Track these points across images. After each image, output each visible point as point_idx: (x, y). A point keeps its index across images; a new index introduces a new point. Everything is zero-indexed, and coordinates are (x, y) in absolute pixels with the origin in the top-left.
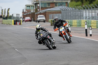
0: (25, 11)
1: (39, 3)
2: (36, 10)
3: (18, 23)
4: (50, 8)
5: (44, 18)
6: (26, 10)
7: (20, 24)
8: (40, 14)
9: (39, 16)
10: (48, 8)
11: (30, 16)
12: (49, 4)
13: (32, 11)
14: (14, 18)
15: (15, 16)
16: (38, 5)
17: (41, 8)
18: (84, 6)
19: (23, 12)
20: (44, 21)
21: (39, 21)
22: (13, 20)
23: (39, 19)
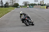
3: (48, 8)
15: (47, 4)
22: (46, 6)
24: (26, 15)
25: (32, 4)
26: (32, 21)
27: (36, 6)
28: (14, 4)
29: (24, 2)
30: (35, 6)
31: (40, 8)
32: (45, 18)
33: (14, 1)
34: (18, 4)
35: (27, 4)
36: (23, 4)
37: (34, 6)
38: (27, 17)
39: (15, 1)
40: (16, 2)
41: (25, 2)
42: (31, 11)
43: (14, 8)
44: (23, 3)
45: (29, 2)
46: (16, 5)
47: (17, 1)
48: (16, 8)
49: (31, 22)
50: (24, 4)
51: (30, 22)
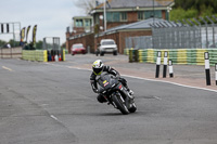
0: (71, 31)
1: (102, 13)
2: (97, 29)
3: (56, 57)
4: (127, 23)
5: (114, 46)
6: (74, 28)
7: (62, 60)
8: (106, 37)
9: (102, 41)
10: (122, 23)
11: (84, 41)
12: (124, 14)
13: (87, 31)
14: (48, 46)
15: (50, 41)
16: (101, 17)
17: (108, 23)
18: (202, 18)
20: (115, 53)
21: (103, 54)
22: (45, 52)
23: (102, 47)
27: (4, 51)
31: (22, 59)
32: (44, 102)
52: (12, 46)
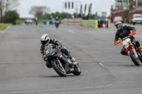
0: (114, 8)
2: (131, 7)
3: (104, 25)
6: (116, 6)
7: (107, 27)
8: (137, 12)
9: (134, 15)
11: (122, 15)
13: (125, 8)
14: (98, 18)
17: (139, 4)
19: (112, 10)
21: (134, 23)
22: (97, 21)
23: (134, 19)
24: (58, 45)
25: (57, 13)
26: (74, 63)
27: (70, 20)
28: (6, 12)
29: (34, 7)
30: (65, 20)
31: (81, 25)
33: (5, 5)
34: (16, 13)
35: (44, 14)
36: (30, 13)
37: (62, 21)
38: (61, 50)
39: (7, 5)
40: (12, 8)
41: (37, 8)
42: (54, 33)
43: (6, 25)
44: (30, 10)
45: (49, 9)
46: (11, 17)
47: (15, 4)
48: (9, 26)
49: (72, 65)
50: (33, 12)
51: (70, 66)
52: (75, 17)
